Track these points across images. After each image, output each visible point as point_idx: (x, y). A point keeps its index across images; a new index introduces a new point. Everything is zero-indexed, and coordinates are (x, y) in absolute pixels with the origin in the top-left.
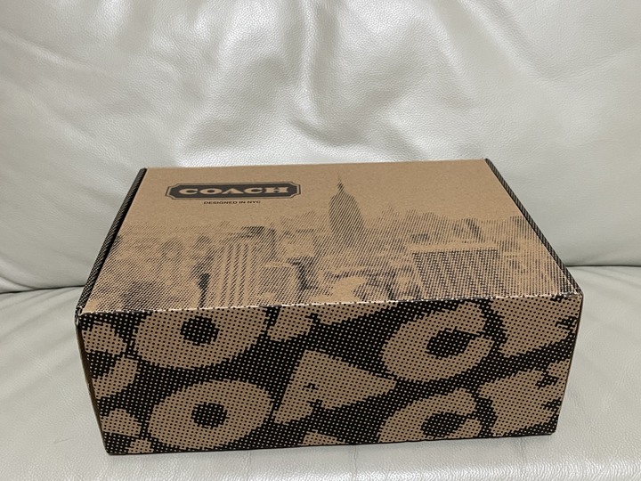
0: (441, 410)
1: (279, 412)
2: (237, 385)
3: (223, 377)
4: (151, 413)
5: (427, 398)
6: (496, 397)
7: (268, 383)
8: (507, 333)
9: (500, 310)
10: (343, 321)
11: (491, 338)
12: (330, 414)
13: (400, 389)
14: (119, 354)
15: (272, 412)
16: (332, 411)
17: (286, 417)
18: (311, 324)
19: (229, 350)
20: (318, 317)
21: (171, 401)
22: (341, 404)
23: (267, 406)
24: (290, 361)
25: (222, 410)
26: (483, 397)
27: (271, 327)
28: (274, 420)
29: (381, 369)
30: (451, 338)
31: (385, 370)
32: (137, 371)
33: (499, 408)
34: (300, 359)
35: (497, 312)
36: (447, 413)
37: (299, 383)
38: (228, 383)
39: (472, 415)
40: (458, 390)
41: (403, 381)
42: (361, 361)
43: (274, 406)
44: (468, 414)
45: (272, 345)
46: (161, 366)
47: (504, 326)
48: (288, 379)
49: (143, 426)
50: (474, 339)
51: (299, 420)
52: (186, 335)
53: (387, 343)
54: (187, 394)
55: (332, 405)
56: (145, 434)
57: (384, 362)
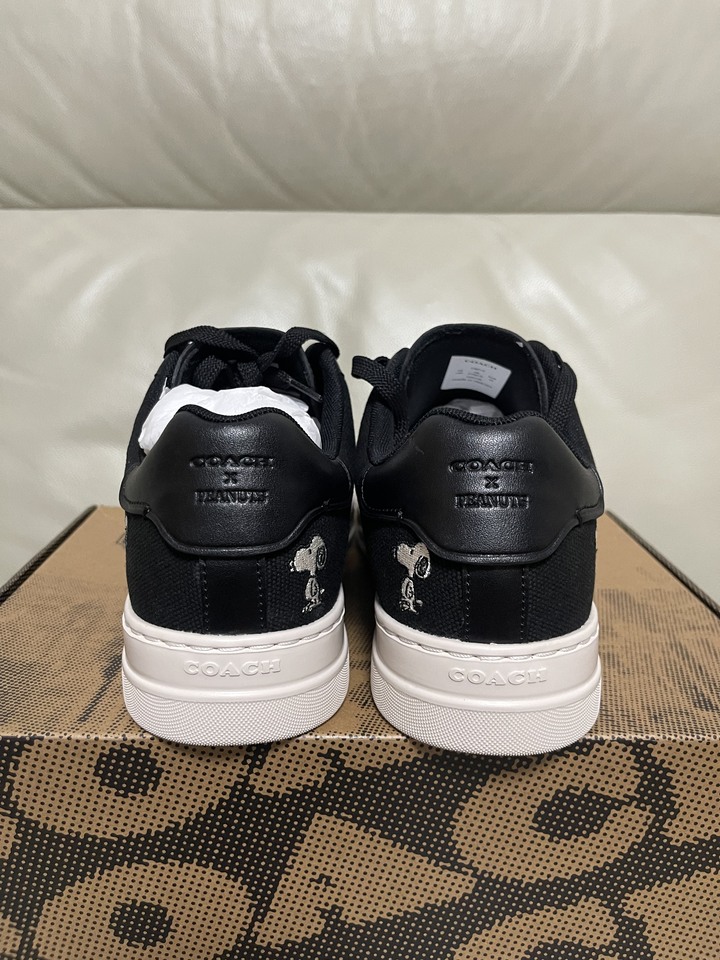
0: (555, 937)
1: (265, 925)
2: (191, 872)
3: (167, 856)
4: (39, 914)
5: (531, 913)
6: (654, 916)
7: (248, 870)
8: (678, 801)
9: (668, 759)
10: (386, 766)
11: (649, 807)
12: (356, 933)
13: (482, 892)
15: (252, 925)
16: (359, 927)
17: (277, 935)
18: (327, 767)
19: (180, 807)
20: (342, 756)
21: (73, 895)
22: (376, 915)
23: (244, 913)
24: (288, 832)
25: (164, 915)
26: (631, 916)
27: (255, 770)
28: (255, 939)
29: (450, 854)
30: (577, 805)
31: (458, 856)
33: (657, 938)
34: (306, 829)
35: (663, 761)
37: (302, 873)
38: (176, 868)
39: (609, 948)
40: (586, 900)
41: (489, 880)
42: (415, 838)
43: (256, 913)
44: (602, 946)
45: (256, 802)
46: (57, 831)
47: (674, 787)
48: (284, 865)
49: (24, 936)
50: (618, 809)
51: (299, 941)
52: (103, 777)
53: (462, 808)
54: (103, 883)
55: (360, 916)
57: (456, 842)
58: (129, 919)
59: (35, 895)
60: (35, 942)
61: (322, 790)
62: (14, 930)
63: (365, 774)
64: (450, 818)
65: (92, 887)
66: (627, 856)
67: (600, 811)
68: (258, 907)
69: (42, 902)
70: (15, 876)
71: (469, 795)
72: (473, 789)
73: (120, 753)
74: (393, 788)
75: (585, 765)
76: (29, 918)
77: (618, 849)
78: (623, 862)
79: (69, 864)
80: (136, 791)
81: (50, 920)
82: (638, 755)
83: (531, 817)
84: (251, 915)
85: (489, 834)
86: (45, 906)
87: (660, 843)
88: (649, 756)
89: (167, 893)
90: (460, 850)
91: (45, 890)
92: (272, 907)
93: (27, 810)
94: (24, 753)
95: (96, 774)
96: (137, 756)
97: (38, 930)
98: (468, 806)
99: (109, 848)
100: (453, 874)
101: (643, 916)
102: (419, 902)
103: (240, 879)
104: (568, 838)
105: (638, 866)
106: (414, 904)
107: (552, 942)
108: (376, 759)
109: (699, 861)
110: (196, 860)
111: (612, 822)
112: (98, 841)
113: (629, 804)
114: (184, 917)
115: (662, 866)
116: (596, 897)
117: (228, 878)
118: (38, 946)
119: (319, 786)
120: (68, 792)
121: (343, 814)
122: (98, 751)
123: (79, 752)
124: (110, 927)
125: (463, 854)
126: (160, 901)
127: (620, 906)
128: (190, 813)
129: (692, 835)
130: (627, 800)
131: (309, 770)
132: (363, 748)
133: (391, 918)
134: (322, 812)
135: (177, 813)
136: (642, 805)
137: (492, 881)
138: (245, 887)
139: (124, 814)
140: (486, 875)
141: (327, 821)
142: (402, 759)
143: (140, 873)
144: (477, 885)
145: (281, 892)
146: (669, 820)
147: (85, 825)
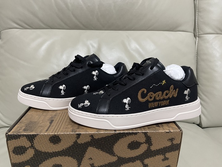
61: (90, 142)
66: (144, 153)
67: (139, 145)
68: (79, 164)
71: (116, 143)
72: (117, 141)
73: (54, 136)
74: (103, 142)
75: (136, 137)
77: (142, 151)
78: (143, 154)
79: (44, 157)
82: (145, 135)
83: (127, 146)
85: (120, 149)
88: (147, 135)
91: (39, 163)
94: (36, 137)
95: (49, 141)
96: (57, 137)
98: (116, 144)
99: (51, 154)
100: (114, 157)
104: (134, 150)
105: (146, 154)
108: (99, 136)
109: (157, 153)
116: (139, 160)
117: (73, 159)
120: (44, 144)
122: (50, 136)
123: (46, 137)
131: (88, 139)
135: (64, 147)
139: (54, 148)
142: (104, 136)
144: (118, 158)
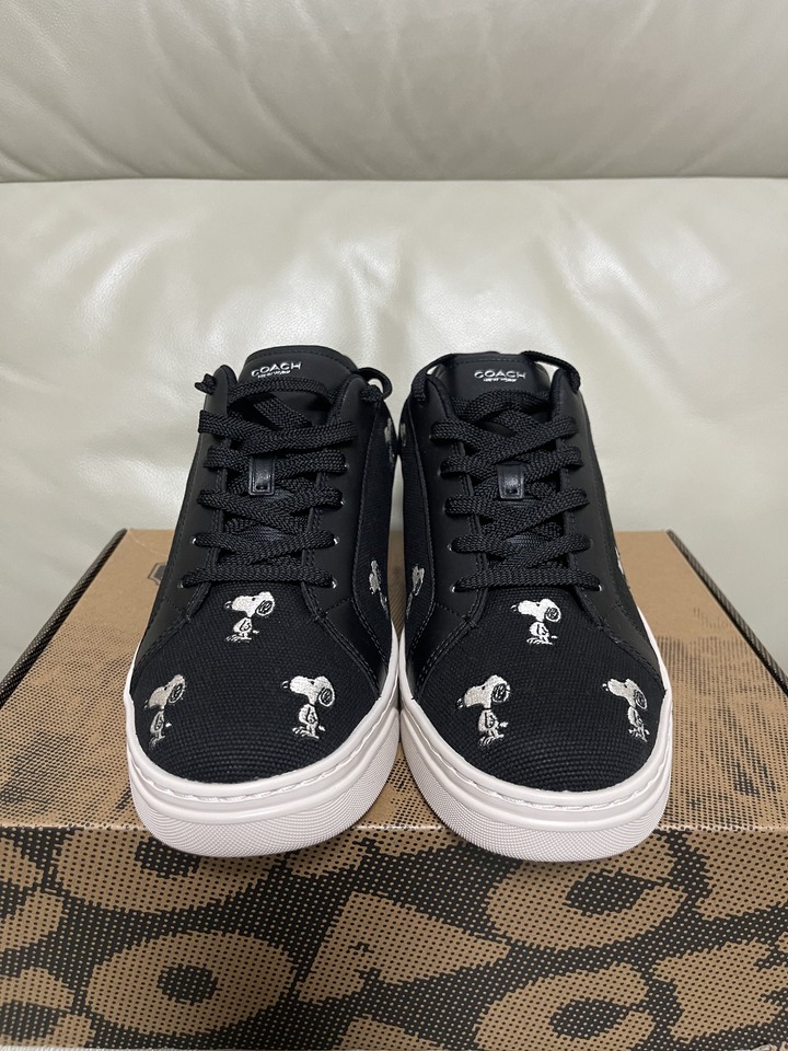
1: (306, 984)
2: (234, 941)
3: (210, 927)
4: (90, 976)
5: (563, 975)
12: (394, 991)
14: (30, 885)
23: (287, 974)
28: (297, 996)
32: (63, 912)
36: (595, 1001)
38: (219, 937)
43: (298, 975)
48: (323, 935)
49: (77, 994)
51: (340, 997)
56: (80, 1007)
58: (176, 980)
59: (85, 960)
60: (87, 999)
62: (66, 990)
63: (400, 859)
64: (485, 896)
65: (140, 953)
69: (92, 967)
70: (64, 946)
76: (81, 980)
80: (176, 873)
81: (100, 982)
84: (293, 976)
86: (95, 970)
87: (693, 918)
89: (211, 958)
90: (494, 923)
92: (312, 969)
93: (73, 889)
97: (90, 990)
101: (673, 980)
102: (455, 966)
103: (281, 946)
106: (449, 967)
107: (583, 1000)
110: (238, 931)
111: (644, 900)
112: (142, 915)
113: (662, 885)
114: (228, 978)
115: (693, 938)
118: (91, 1003)
119: (355, 869)
121: (379, 893)
124: (158, 987)
125: (497, 926)
126: (205, 965)
127: (651, 971)
128: (231, 892)
129: (725, 912)
130: (660, 881)
132: (397, 837)
133: (427, 979)
134: (359, 891)
136: (675, 886)
137: (525, 948)
138: (286, 953)
140: (520, 944)
141: (364, 898)
143: (185, 941)
145: (321, 957)
146: (701, 899)
147: (130, 902)
